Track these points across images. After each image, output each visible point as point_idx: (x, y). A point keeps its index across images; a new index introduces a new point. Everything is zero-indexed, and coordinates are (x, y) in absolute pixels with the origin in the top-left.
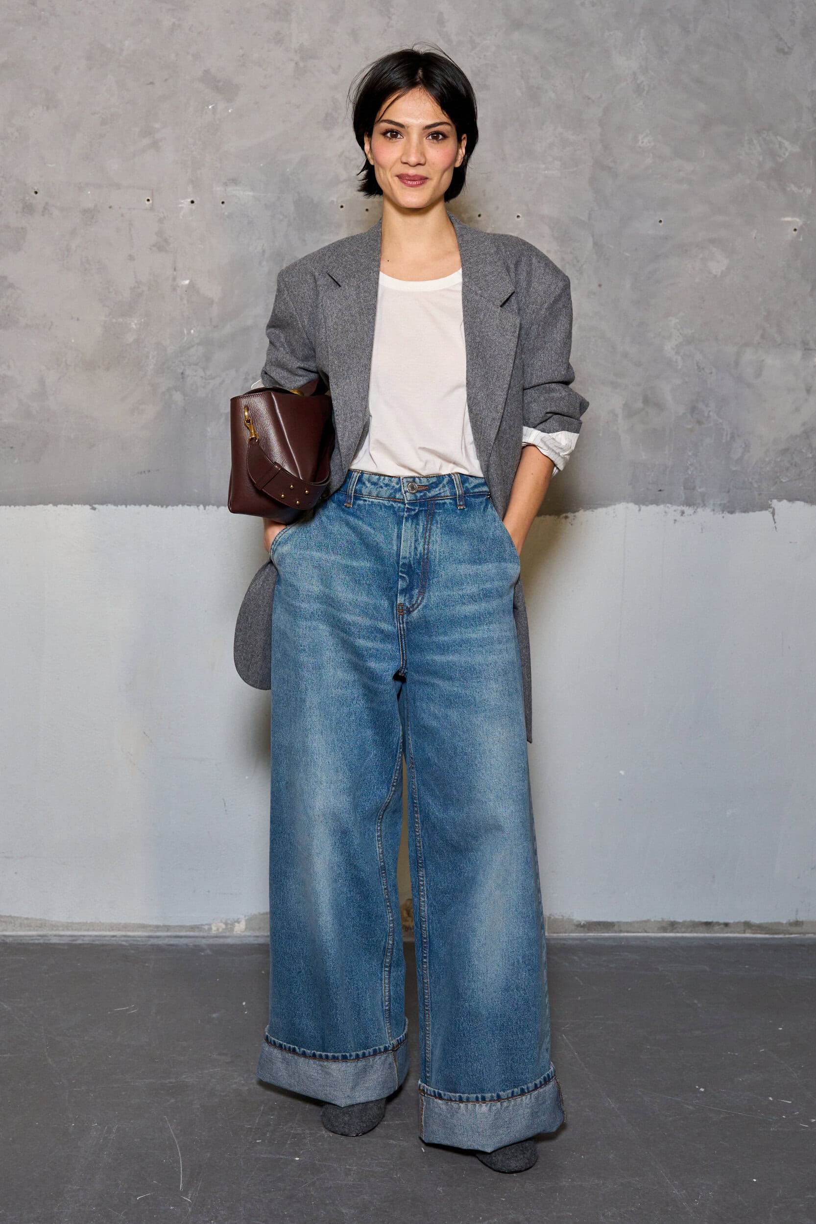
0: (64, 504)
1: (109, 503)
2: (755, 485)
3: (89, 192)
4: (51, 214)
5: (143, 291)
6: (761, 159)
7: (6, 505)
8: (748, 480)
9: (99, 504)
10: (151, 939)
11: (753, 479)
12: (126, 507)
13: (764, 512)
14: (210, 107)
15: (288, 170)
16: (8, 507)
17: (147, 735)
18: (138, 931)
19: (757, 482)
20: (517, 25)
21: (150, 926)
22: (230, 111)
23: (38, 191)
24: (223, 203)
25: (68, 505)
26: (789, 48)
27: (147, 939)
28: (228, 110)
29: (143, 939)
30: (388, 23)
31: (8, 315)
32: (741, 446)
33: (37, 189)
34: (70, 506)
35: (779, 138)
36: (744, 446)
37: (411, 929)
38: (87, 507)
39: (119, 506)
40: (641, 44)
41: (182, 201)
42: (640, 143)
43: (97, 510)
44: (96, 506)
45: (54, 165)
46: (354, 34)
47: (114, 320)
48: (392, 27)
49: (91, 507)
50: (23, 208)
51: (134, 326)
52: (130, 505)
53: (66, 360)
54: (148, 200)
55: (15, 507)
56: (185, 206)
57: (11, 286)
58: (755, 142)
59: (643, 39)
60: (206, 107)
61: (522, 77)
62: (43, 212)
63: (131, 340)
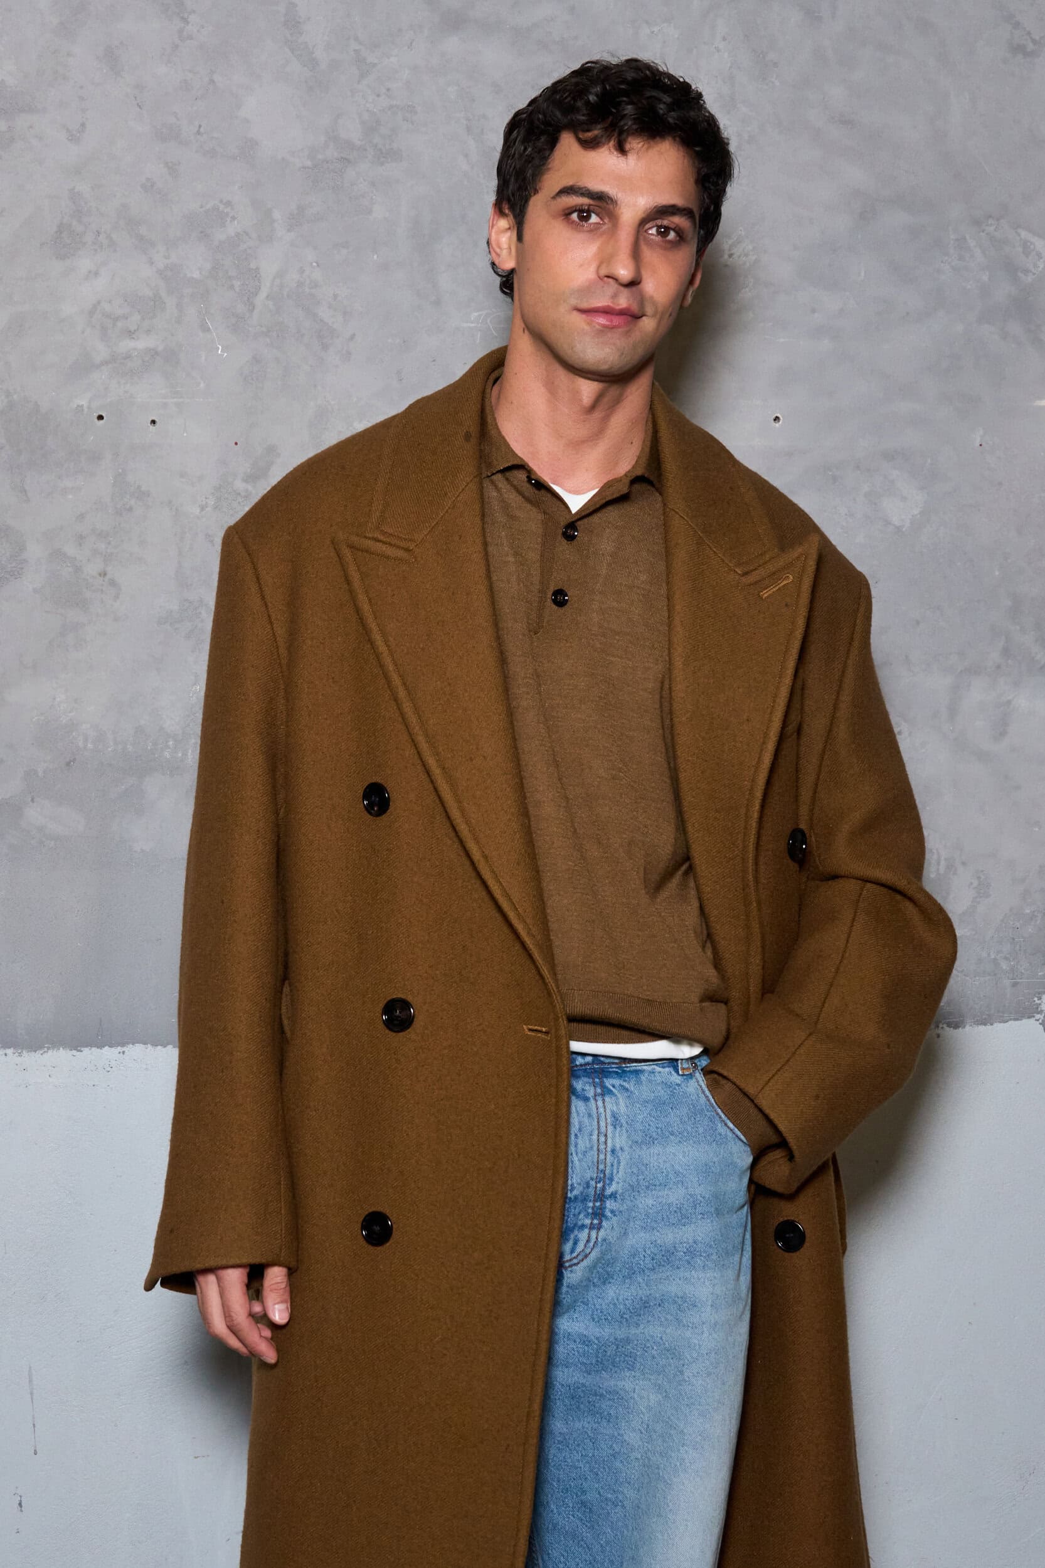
2: (1004, 965)
6: (985, 278)
8: (989, 955)
11: (999, 952)
13: (1025, 1021)
19: (1006, 958)
20: (454, 22)
26: (1034, 42)
32: (972, 883)
35: (1024, 234)
36: (976, 883)
40: (718, 50)
42: (726, 256)
46: (111, 57)
48: (190, 37)
58: (972, 243)
59: (724, 39)
61: (469, 129)
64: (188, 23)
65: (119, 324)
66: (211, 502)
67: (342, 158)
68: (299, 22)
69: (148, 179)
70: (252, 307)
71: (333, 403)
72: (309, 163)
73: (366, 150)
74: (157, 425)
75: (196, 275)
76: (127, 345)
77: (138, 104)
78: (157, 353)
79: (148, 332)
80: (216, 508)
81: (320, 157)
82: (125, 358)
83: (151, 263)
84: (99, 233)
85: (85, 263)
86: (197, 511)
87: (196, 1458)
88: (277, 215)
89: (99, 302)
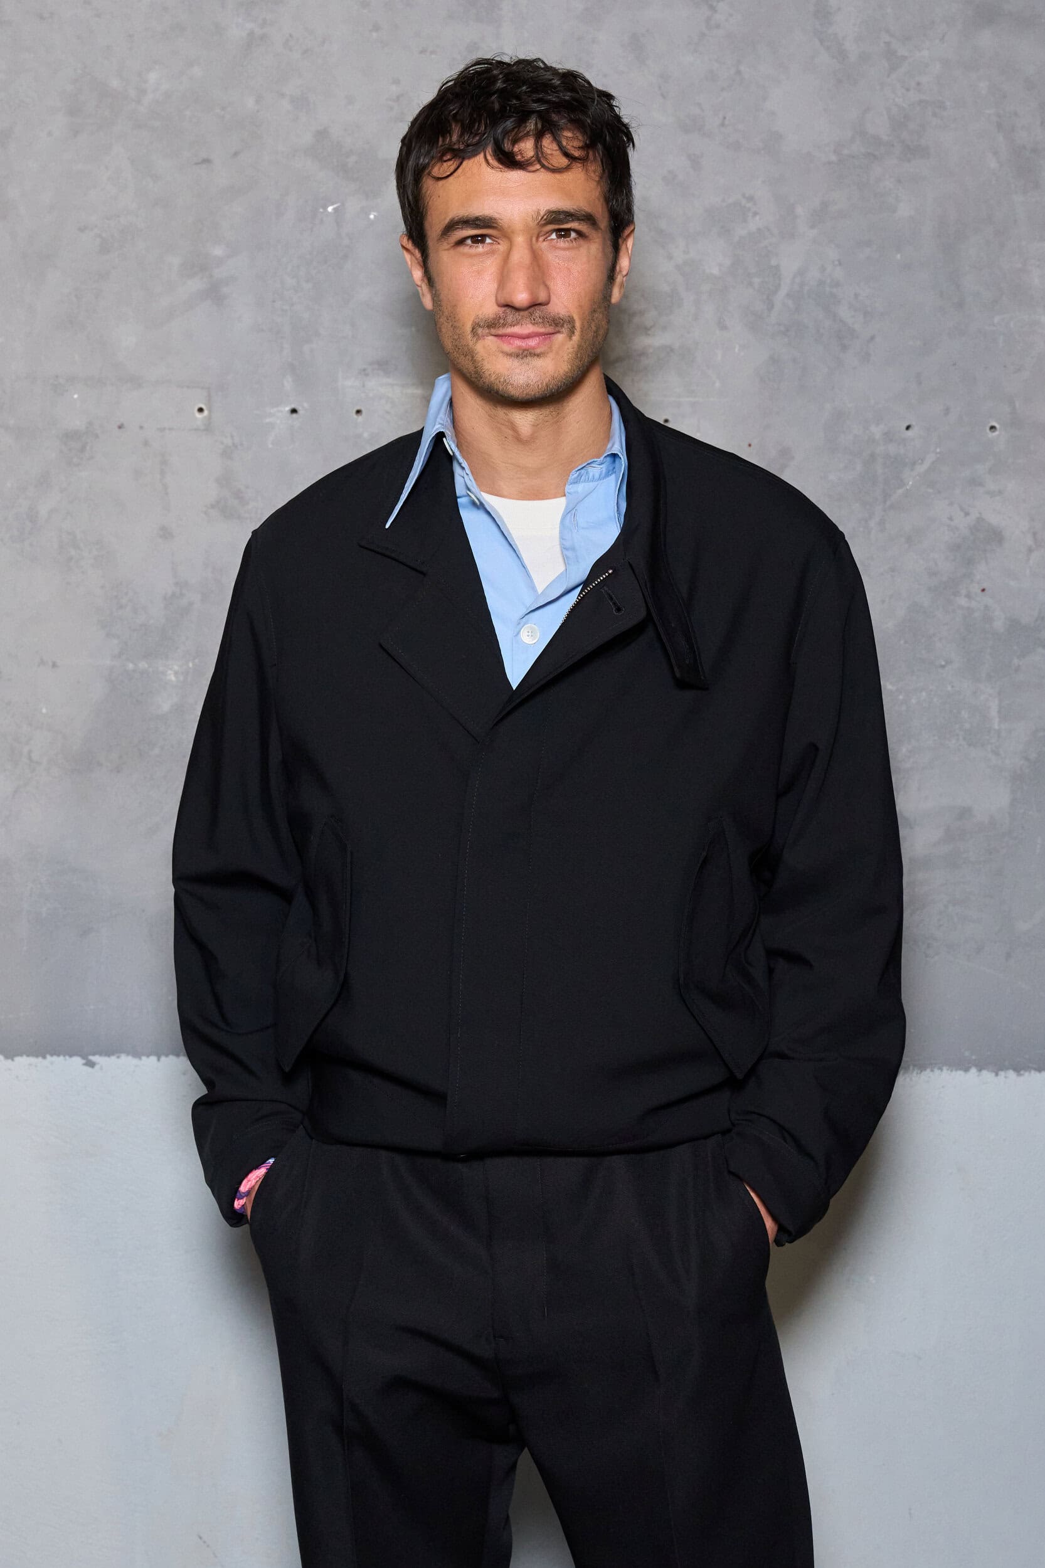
0: (28, 1056)
1: (121, 1052)
3: (76, 396)
5: (191, 604)
9: (101, 1055)
12: (159, 1060)
14: (330, 209)
17: (205, 1542)
22: (372, 217)
24: (358, 412)
25: (37, 1056)
28: (370, 214)
30: (708, 19)
34: (40, 1059)
38: (77, 1061)
39: (144, 1058)
41: (272, 411)
43: (97, 1067)
44: (91, 1058)
47: (131, 666)
49: (84, 1061)
51: (173, 678)
52: (167, 1055)
53: (30, 752)
54: (201, 410)
56: (278, 422)
60: (321, 210)
63: (166, 707)
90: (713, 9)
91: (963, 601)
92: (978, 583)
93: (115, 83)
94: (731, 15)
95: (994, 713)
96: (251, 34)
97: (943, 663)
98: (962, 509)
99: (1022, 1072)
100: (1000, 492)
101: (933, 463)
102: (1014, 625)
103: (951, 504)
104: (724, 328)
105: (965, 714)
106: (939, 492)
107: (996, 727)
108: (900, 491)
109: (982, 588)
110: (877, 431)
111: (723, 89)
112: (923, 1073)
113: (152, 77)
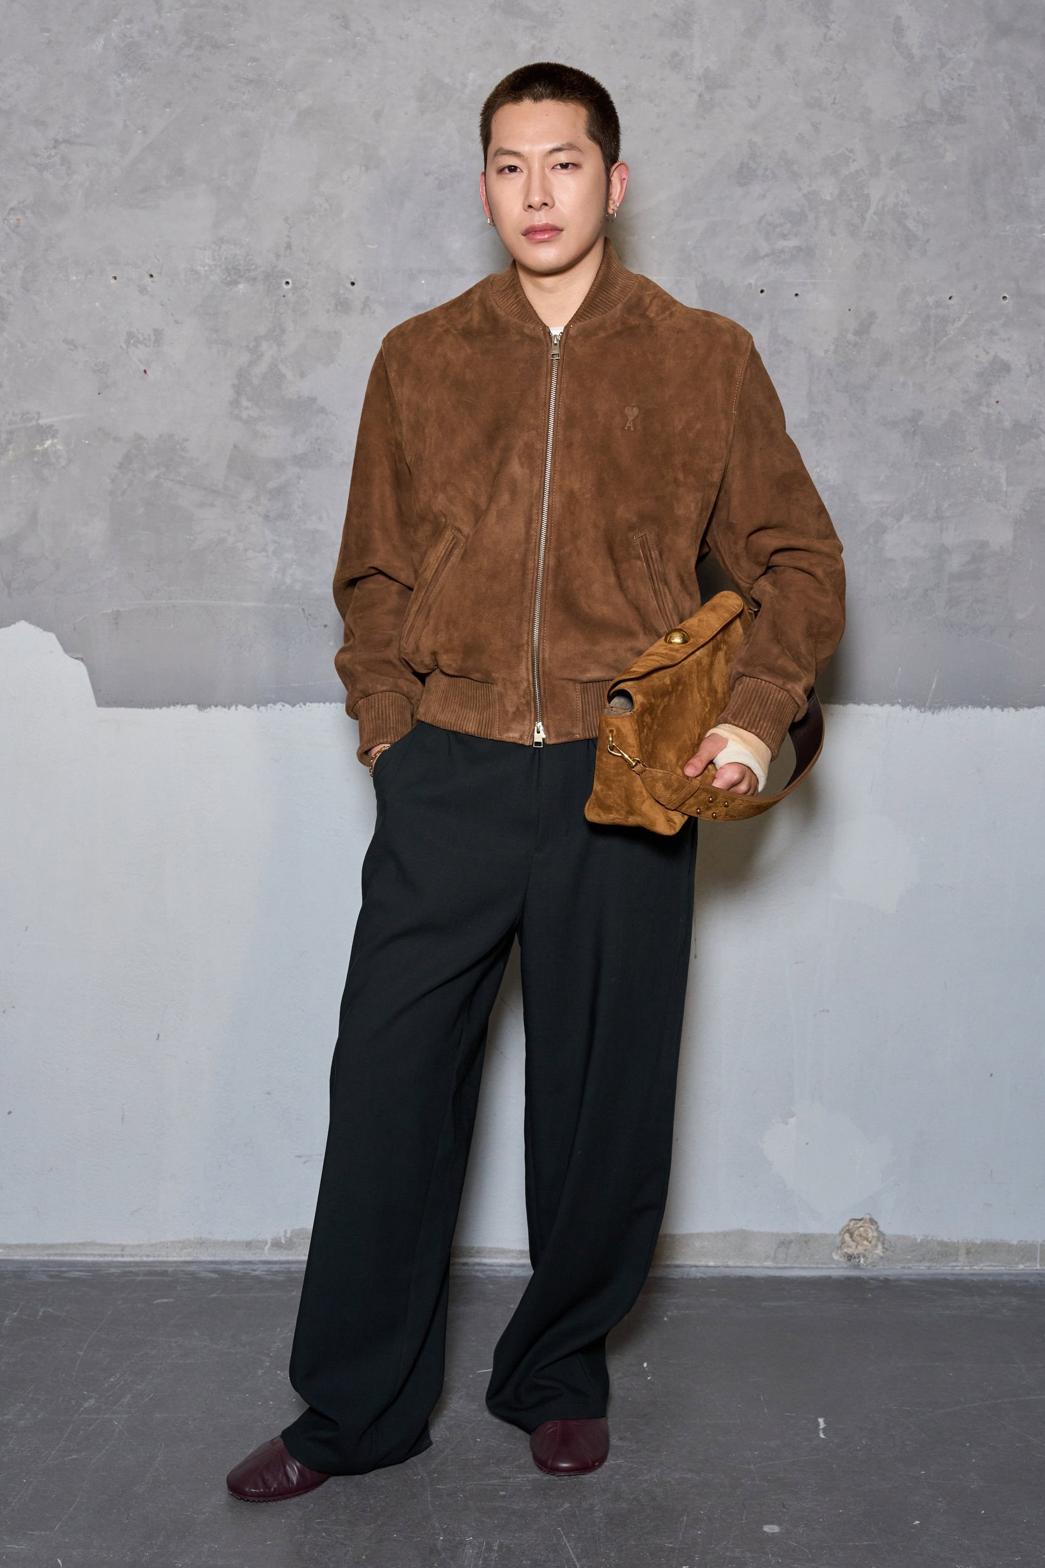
3: (423, 282)
4: (373, 313)
7: (319, 702)
10: (515, 1269)
15: (689, 243)
16: (322, 704)
18: (497, 1258)
20: (1004, 30)
21: (512, 1251)
23: (355, 283)
27: (508, 1268)
29: (504, 1268)
30: (825, 35)
31: (319, 450)
33: (355, 279)
37: (855, 1257)
45: (376, 246)
46: (779, 52)
48: (831, 39)
50: (337, 306)
55: (330, 704)
57: (322, 410)
61: (1011, 103)
62: (362, 309)
64: (830, 29)
65: (778, 230)
66: (832, 348)
67: (927, 121)
68: (903, 30)
69: (800, 134)
70: (863, 219)
71: (914, 284)
72: (905, 124)
73: (942, 116)
74: (799, 297)
75: (828, 198)
76: (782, 244)
77: (795, 84)
78: (801, 249)
79: (796, 235)
80: (835, 352)
81: (913, 120)
82: (780, 252)
83: (799, 189)
84: (766, 170)
85: (756, 188)
86: (822, 354)
87: (797, 963)
88: (882, 158)
89: (765, 215)
90: (828, 27)
91: (984, 409)
92: (994, 397)
93: (447, 80)
94: (840, 32)
95: (1003, 481)
96: (533, 47)
97: (971, 449)
98: (985, 350)
99: (1019, 709)
100: (1009, 339)
101: (966, 320)
102: (1017, 425)
103: (978, 347)
104: (834, 234)
105: (985, 481)
106: (970, 339)
107: (1005, 489)
108: (945, 339)
109: (996, 401)
110: (931, 300)
111: (834, 80)
112: (956, 709)
113: (471, 76)
